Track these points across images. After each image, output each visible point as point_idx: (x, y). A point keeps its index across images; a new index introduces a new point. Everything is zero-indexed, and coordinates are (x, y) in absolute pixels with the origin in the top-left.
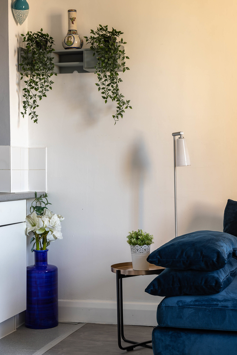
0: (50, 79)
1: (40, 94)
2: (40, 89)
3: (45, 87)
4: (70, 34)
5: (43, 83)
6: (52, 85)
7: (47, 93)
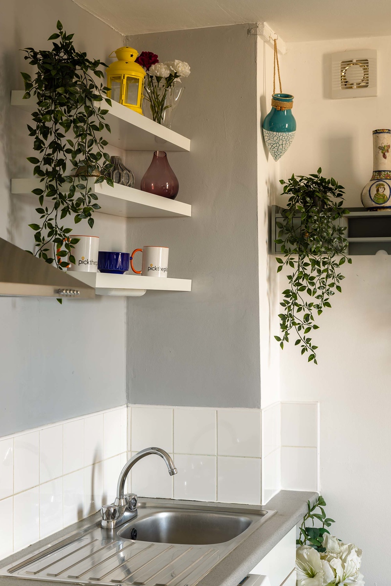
0: (337, 271)
1: (318, 302)
2: (319, 292)
3: (327, 287)
4: (381, 180)
5: (325, 280)
6: (341, 283)
7: (331, 300)
